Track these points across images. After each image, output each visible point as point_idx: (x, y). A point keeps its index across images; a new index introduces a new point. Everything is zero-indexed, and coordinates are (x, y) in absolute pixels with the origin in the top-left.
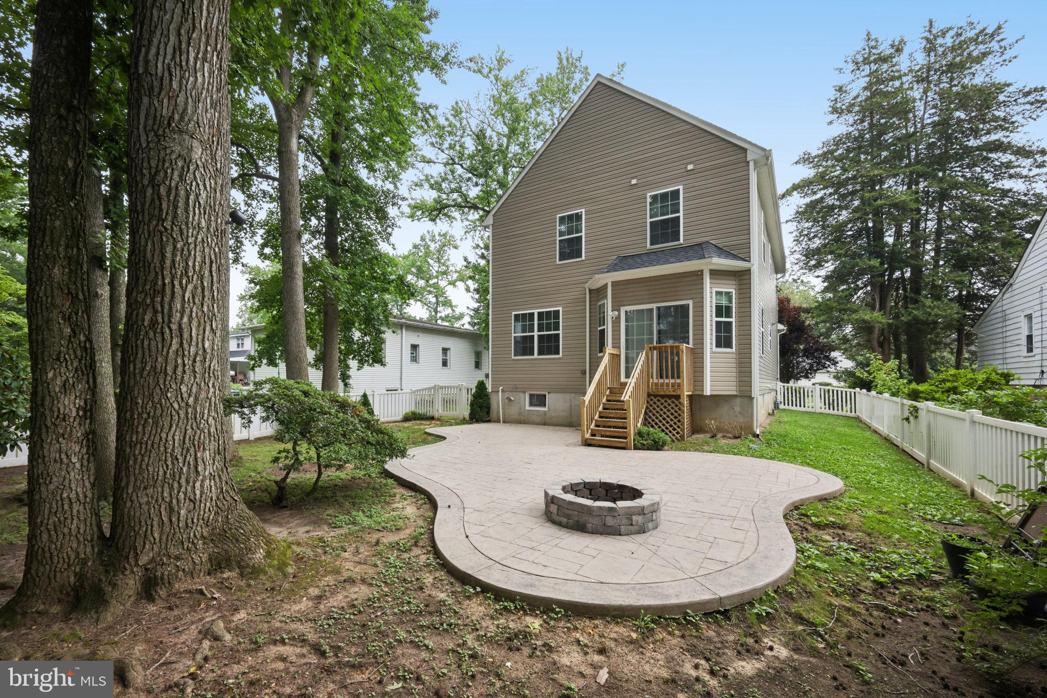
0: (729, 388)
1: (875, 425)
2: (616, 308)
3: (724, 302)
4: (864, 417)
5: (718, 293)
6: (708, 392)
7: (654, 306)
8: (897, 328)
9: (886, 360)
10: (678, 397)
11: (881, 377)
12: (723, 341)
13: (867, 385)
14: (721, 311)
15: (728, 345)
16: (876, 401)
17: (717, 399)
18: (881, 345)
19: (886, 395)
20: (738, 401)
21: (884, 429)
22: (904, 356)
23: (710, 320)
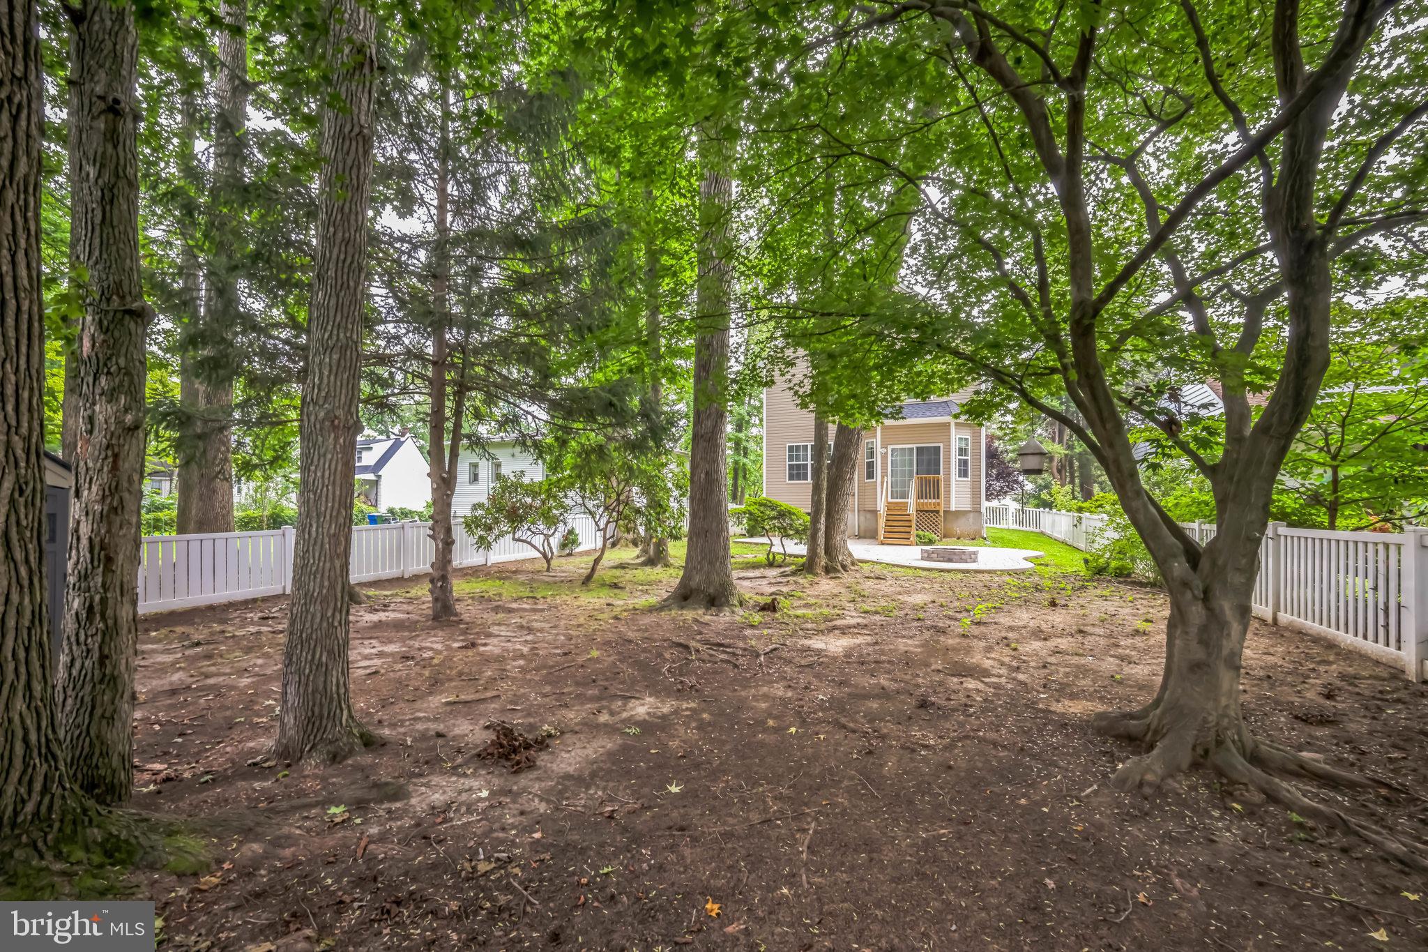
0: (966, 506)
1: (1056, 535)
2: (884, 446)
3: (963, 446)
4: (1048, 531)
5: (960, 439)
6: (953, 509)
7: (915, 446)
8: (1072, 457)
9: (1063, 485)
10: (938, 512)
11: (1059, 499)
12: (963, 473)
13: (1049, 505)
14: (962, 451)
15: (966, 475)
16: (1057, 517)
17: (958, 514)
18: (1059, 471)
19: (1064, 511)
20: (972, 515)
21: (1061, 537)
22: (1077, 481)
23: (955, 458)
